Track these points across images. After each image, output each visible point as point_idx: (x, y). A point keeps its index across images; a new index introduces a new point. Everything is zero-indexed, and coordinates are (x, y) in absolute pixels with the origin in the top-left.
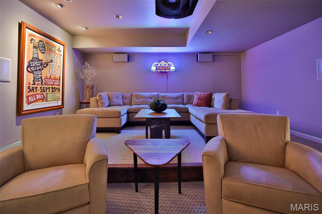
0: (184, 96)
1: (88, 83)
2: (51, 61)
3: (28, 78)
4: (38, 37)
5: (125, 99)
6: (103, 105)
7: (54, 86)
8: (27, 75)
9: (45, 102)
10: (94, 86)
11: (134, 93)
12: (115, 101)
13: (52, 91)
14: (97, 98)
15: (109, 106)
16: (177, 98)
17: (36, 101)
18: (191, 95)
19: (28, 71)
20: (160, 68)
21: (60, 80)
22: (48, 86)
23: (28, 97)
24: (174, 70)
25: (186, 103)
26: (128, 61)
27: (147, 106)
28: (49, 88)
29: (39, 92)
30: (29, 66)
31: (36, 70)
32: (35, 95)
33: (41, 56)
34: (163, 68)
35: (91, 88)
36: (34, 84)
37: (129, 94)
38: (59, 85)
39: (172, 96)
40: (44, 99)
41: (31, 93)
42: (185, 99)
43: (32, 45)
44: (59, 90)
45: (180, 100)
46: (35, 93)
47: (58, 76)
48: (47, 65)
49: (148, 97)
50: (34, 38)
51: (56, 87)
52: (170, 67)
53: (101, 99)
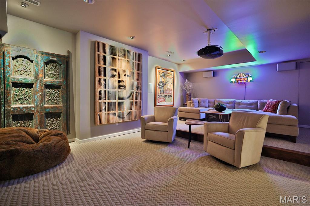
0: (259, 103)
1: (188, 92)
2: (168, 81)
3: (158, 91)
4: (162, 71)
5: (210, 103)
6: (194, 106)
7: (169, 95)
8: (158, 89)
9: (165, 102)
10: (191, 94)
11: (216, 99)
12: (203, 104)
13: (168, 97)
14: (191, 101)
15: (198, 107)
16: (251, 104)
17: (161, 101)
18: (265, 102)
19: (158, 88)
20: (239, 79)
21: (172, 91)
22: (166, 95)
23: (158, 100)
24: (251, 80)
25: (259, 109)
26: (214, 76)
27: (213, 108)
28: (167, 95)
29: (162, 97)
30: (159, 85)
31: (161, 87)
32: (161, 99)
33: (163, 80)
34: (241, 79)
35: (189, 96)
36: (160, 94)
37: (213, 100)
38: (172, 94)
39: (246, 103)
40: (164, 101)
41: (159, 98)
42: (259, 105)
43: (159, 76)
44: (171, 96)
45: (253, 106)
46: (161, 98)
47: (171, 89)
48: (166, 84)
49: (226, 102)
50: (160, 72)
51: (170, 95)
52: (247, 78)
53: (193, 102)
